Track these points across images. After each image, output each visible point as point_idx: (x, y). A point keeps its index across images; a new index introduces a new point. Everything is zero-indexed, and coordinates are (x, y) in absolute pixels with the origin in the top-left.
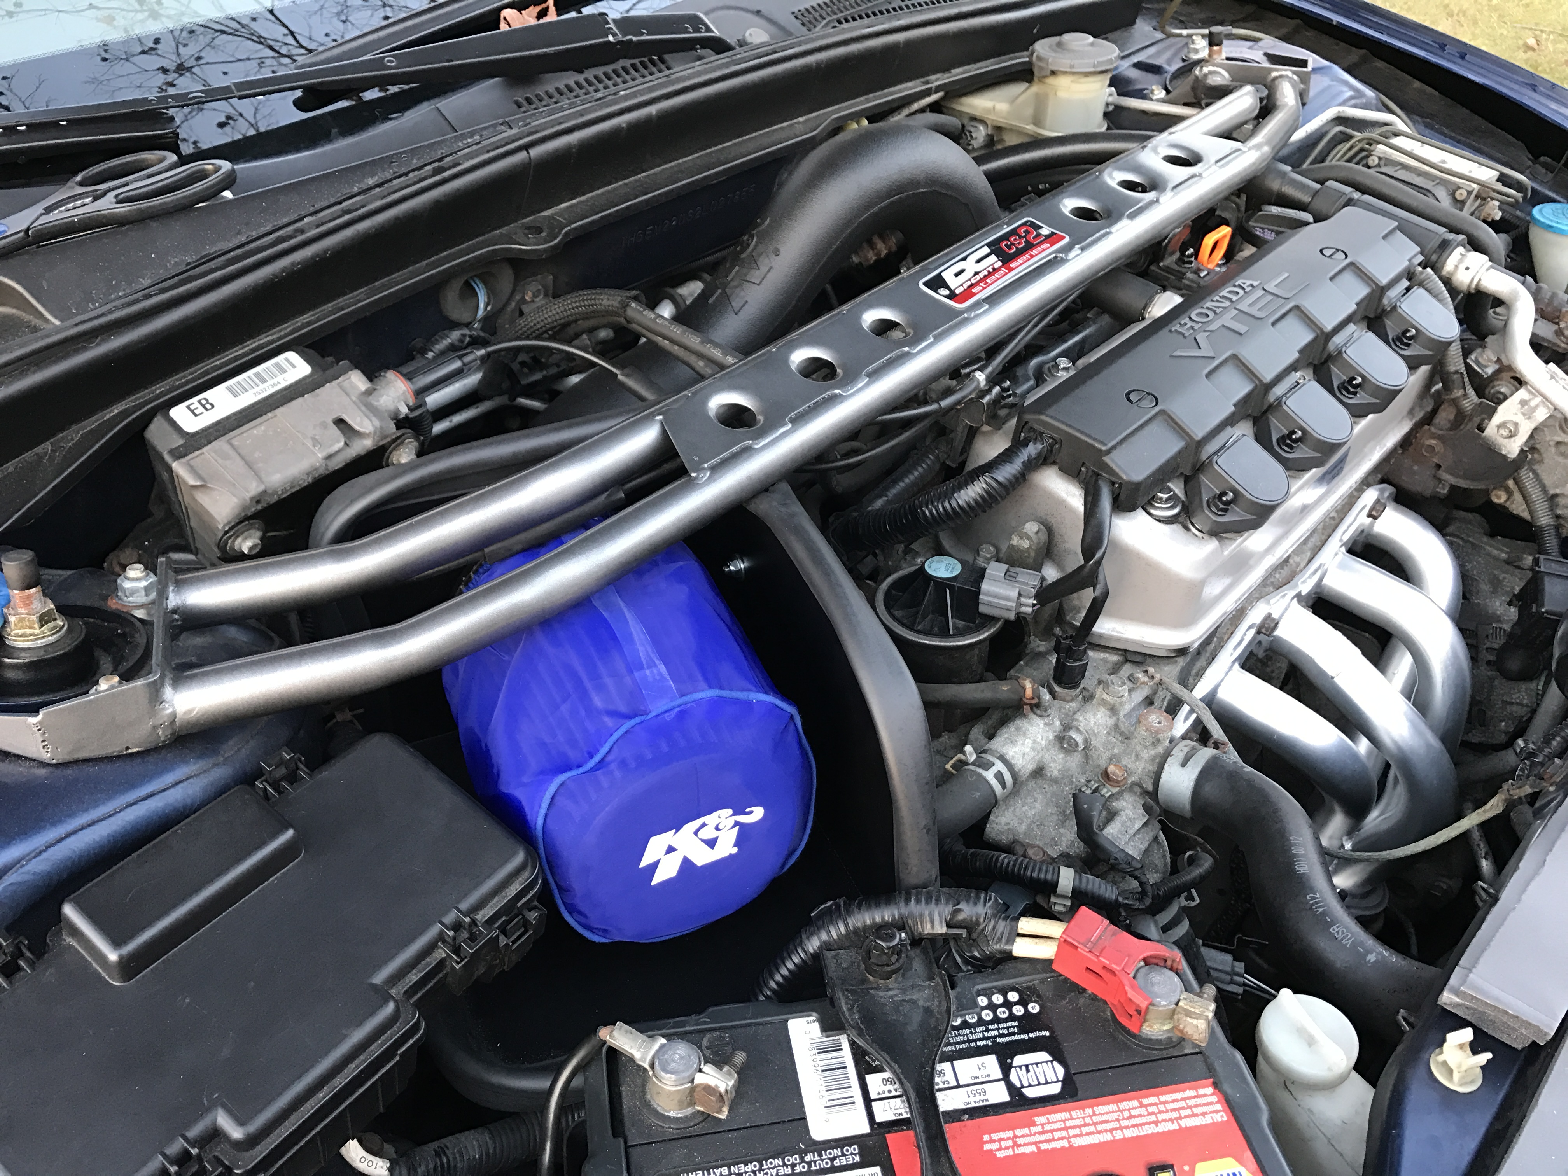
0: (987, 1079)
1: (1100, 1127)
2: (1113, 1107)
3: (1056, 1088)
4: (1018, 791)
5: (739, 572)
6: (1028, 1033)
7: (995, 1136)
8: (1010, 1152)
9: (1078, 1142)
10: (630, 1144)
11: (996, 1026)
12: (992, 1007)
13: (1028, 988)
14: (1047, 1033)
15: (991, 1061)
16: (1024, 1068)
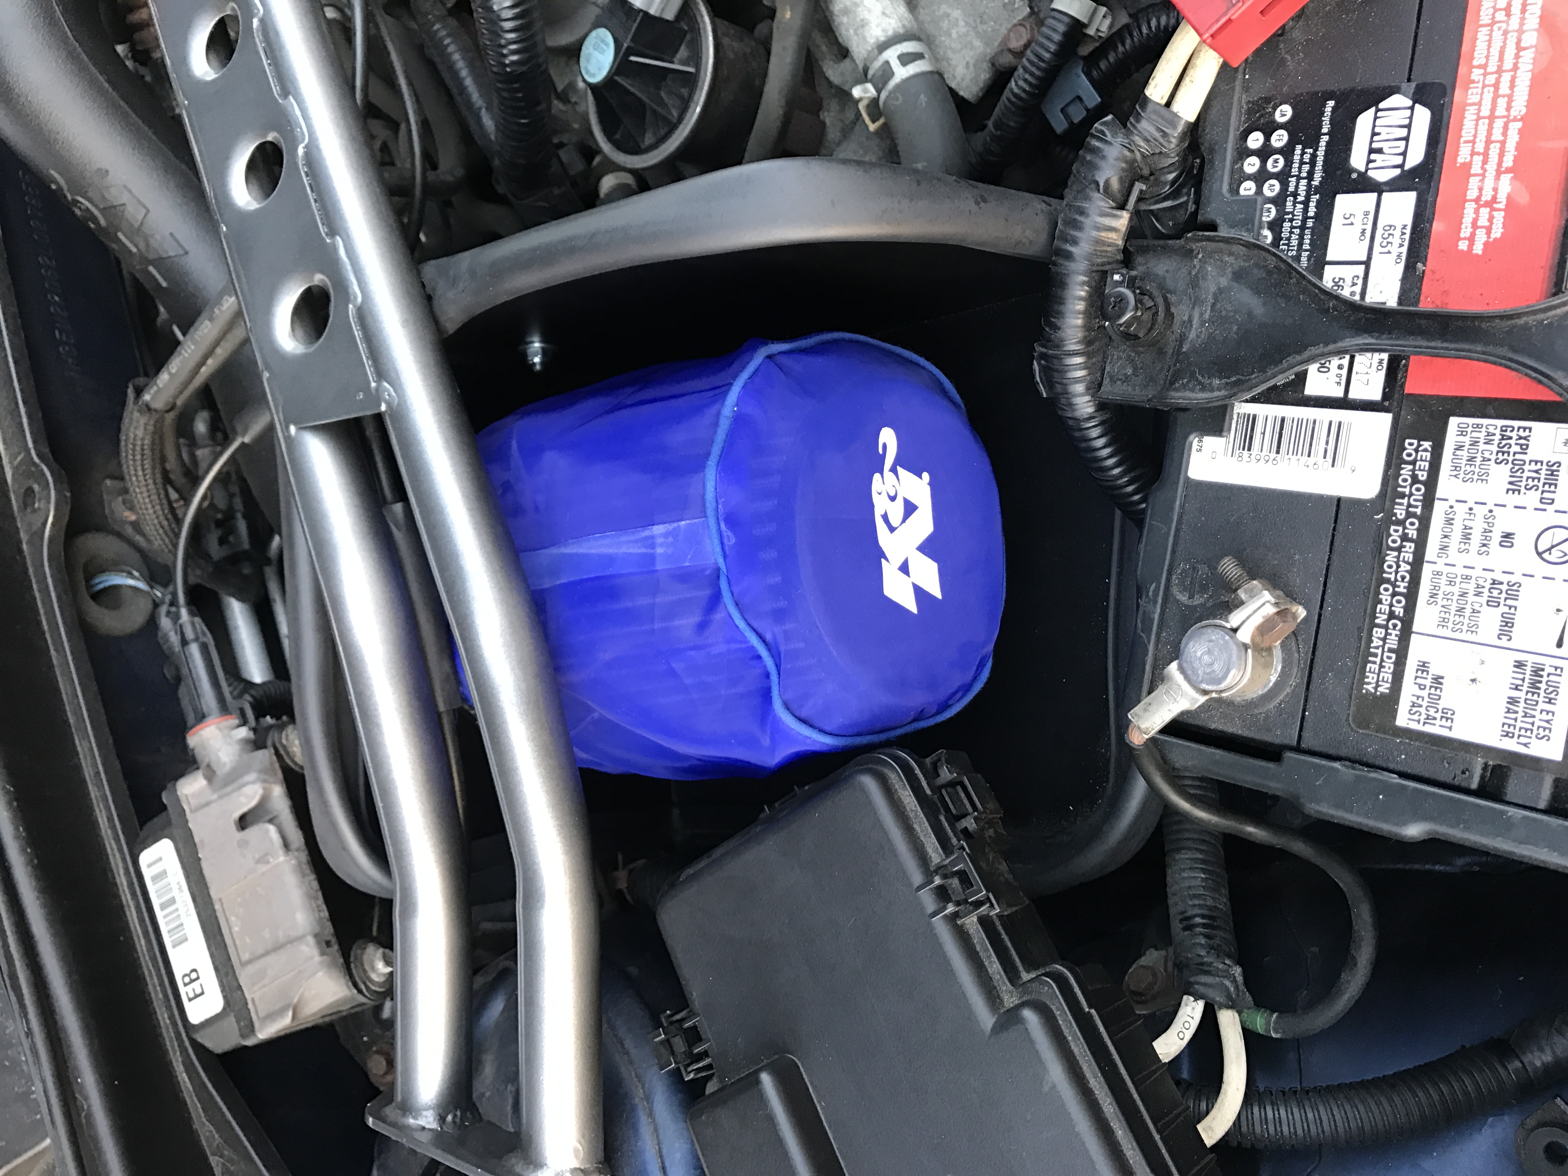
0: (1371, 217)
1: (1508, 64)
2: (1482, 35)
3: (1423, 115)
4: (928, 36)
5: (544, 352)
6: (1319, 135)
7: (1466, 232)
8: (1499, 217)
9: (1520, 107)
10: (1295, 743)
11: (1293, 180)
12: (1261, 177)
13: (1250, 112)
14: (1331, 103)
15: (1344, 203)
16: (1373, 156)
